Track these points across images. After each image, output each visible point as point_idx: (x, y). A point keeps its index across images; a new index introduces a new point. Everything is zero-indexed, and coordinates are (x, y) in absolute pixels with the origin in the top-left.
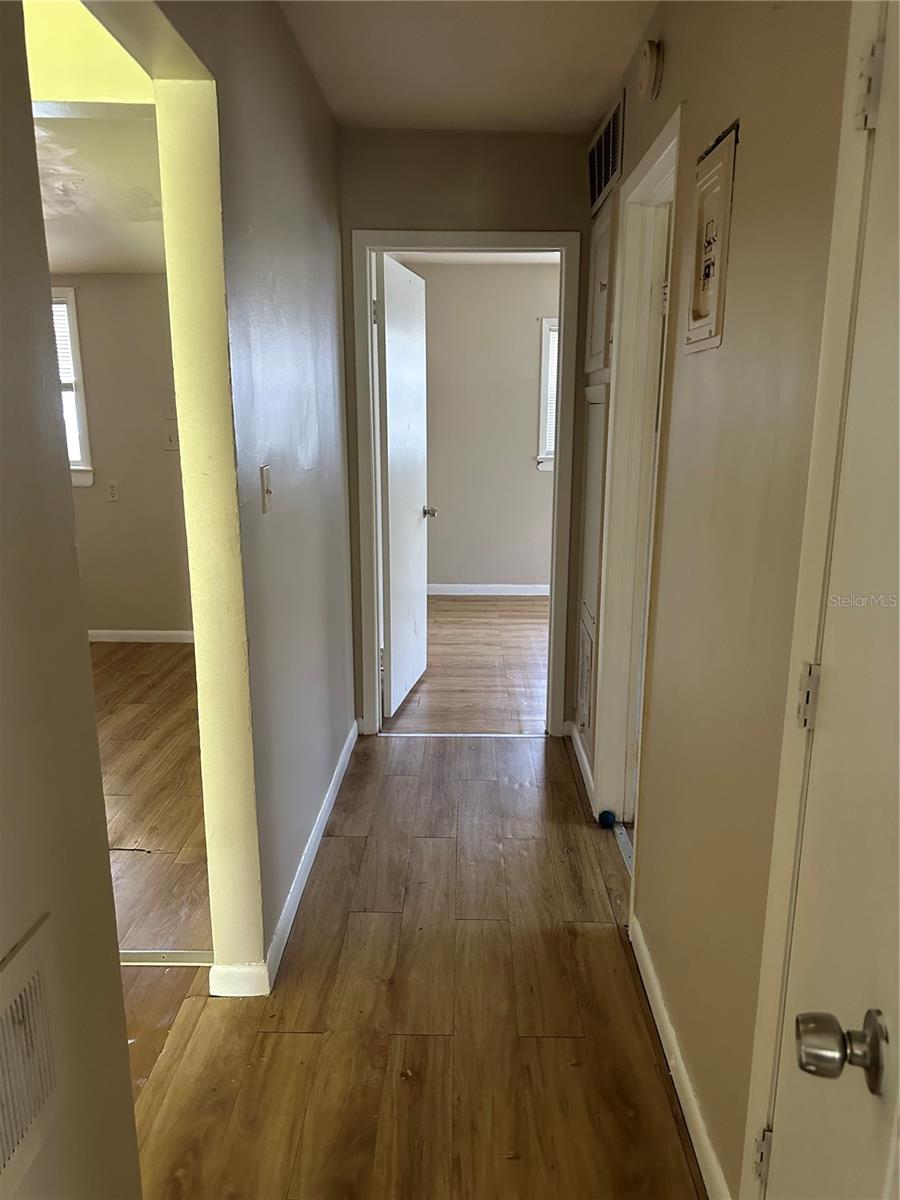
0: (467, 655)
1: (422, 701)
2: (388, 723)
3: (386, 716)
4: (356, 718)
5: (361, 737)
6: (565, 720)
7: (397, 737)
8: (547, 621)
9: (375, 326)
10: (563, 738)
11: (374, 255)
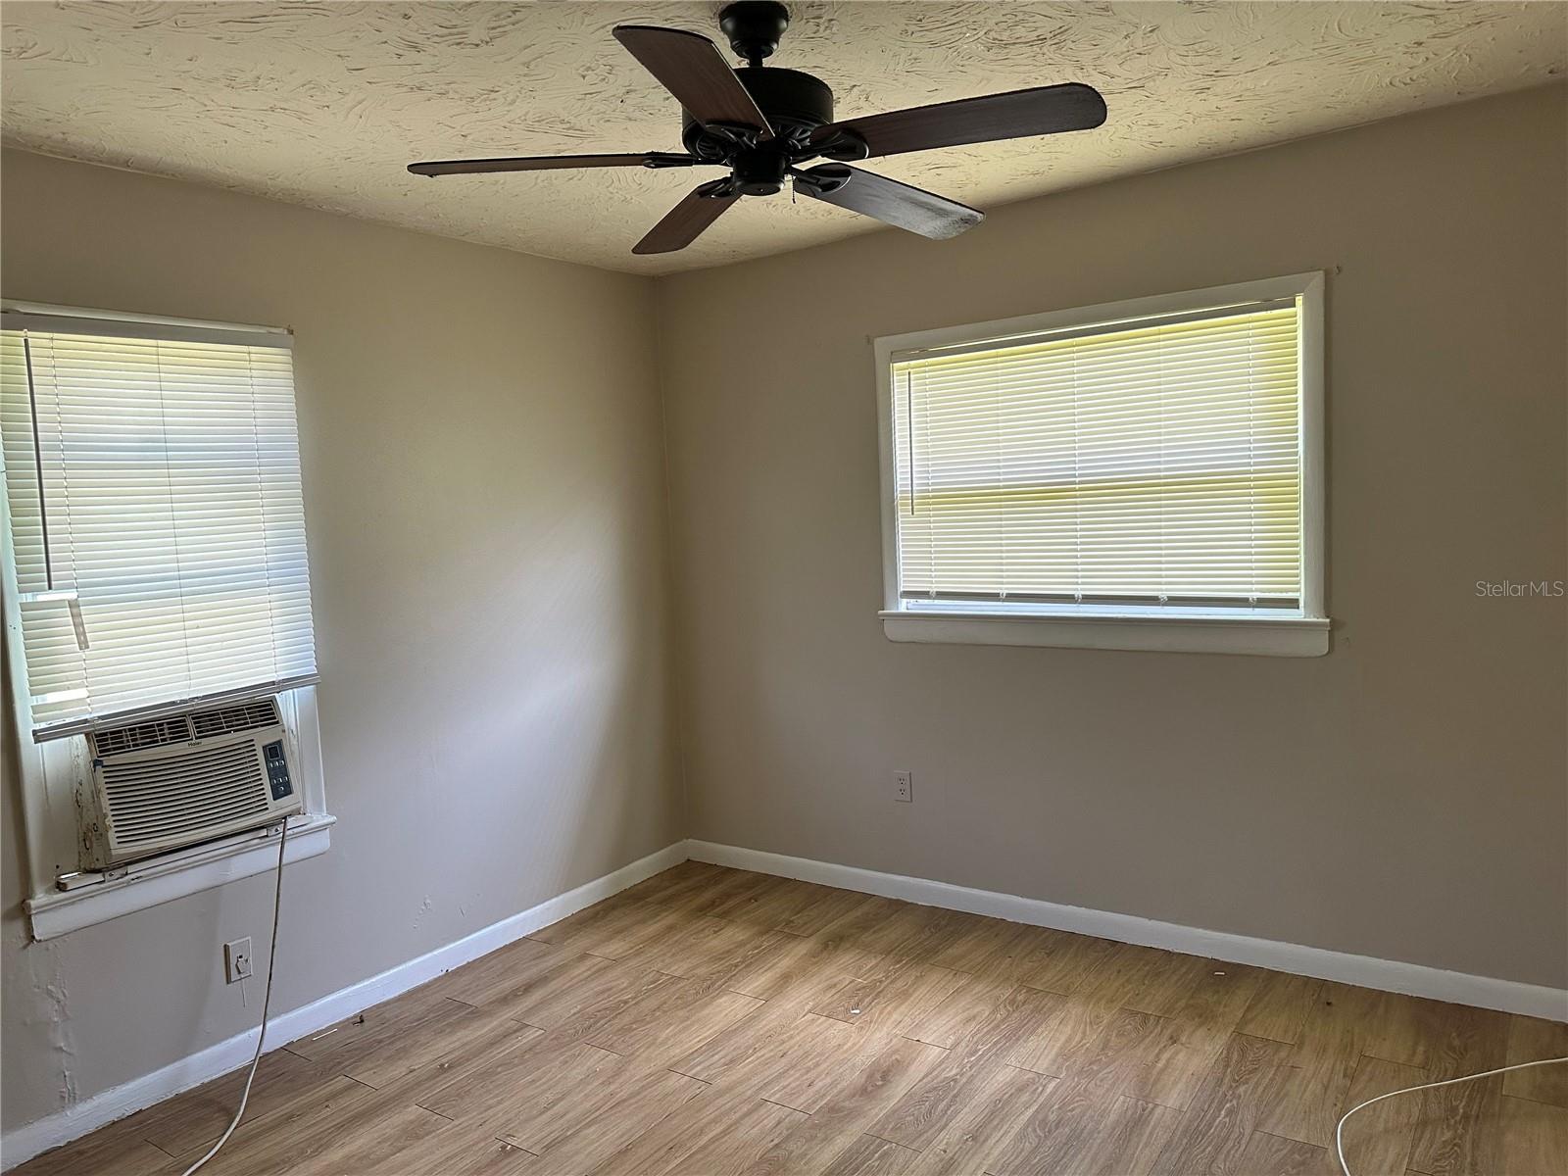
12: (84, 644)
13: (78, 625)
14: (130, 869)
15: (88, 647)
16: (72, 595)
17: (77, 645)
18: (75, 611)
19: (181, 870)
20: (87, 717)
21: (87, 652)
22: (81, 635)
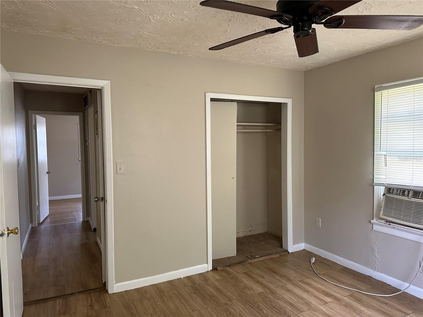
0: (61, 211)
1: (48, 220)
2: (40, 224)
3: (39, 223)
4: (31, 223)
5: (32, 228)
6: (87, 217)
7: (43, 227)
8: (82, 202)
9: (34, 130)
10: (87, 221)
11: (34, 115)
12: (386, 166)
13: (386, 161)
14: (391, 224)
15: (387, 166)
16: (385, 153)
17: (384, 165)
18: (385, 157)
19: (409, 232)
20: (384, 183)
21: (387, 168)
22: (386, 163)
